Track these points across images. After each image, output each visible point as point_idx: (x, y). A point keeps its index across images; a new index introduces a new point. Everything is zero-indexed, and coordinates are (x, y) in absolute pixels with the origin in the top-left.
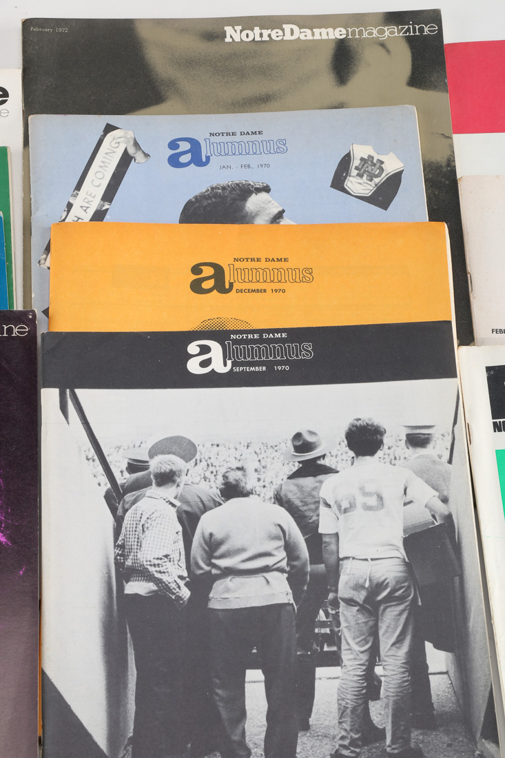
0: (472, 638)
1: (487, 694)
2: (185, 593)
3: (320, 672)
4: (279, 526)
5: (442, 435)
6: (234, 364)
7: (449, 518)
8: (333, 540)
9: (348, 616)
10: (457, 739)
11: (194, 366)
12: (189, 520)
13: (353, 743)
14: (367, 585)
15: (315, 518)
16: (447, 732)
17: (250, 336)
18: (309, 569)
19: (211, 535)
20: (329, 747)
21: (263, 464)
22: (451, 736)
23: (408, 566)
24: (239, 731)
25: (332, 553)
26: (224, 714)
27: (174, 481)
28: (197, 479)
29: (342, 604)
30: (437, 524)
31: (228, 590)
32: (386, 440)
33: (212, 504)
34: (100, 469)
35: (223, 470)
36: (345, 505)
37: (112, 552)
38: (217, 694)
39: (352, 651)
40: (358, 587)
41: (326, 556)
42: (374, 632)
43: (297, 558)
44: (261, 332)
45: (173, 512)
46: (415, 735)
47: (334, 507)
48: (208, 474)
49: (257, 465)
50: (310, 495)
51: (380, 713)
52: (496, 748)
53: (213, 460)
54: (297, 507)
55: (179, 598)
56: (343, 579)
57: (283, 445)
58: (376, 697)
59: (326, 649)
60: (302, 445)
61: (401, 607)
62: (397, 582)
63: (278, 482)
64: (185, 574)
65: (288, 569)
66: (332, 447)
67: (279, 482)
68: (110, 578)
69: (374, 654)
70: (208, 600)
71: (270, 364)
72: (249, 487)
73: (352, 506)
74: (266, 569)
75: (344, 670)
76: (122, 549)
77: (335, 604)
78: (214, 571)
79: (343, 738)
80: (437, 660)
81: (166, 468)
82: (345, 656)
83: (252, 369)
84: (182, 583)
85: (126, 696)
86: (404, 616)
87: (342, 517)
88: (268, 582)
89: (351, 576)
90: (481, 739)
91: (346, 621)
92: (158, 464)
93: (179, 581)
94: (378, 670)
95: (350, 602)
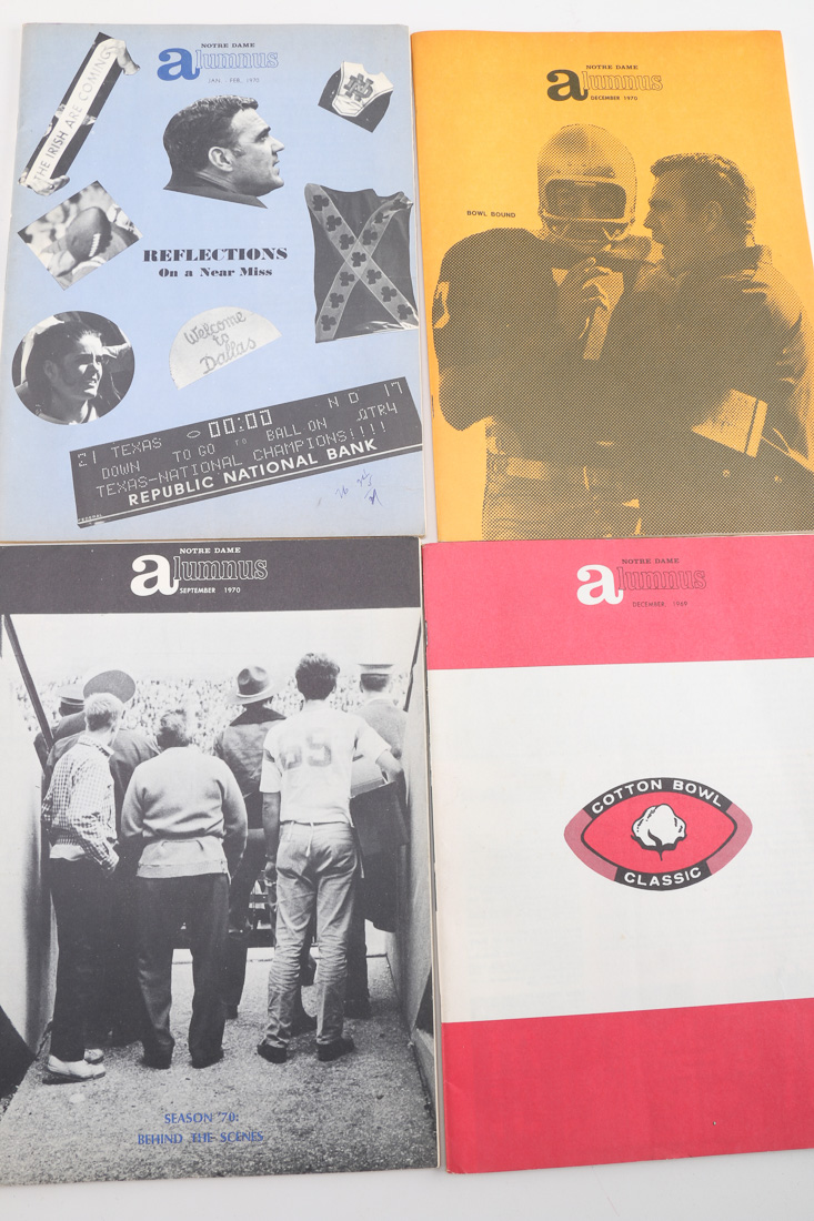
0: (415, 915)
1: (426, 979)
2: (114, 858)
3: (252, 953)
4: (218, 782)
5: (400, 677)
6: (182, 584)
7: (400, 776)
8: (275, 801)
9: (286, 890)
10: (390, 1028)
11: (138, 587)
12: (122, 772)
13: (282, 1033)
14: (308, 854)
15: (256, 774)
16: (380, 1022)
17: (201, 551)
18: (247, 834)
19: (145, 790)
20: (256, 1037)
21: (205, 706)
22: (385, 1026)
23: (354, 832)
24: (163, 1018)
25: (272, 815)
26: (148, 999)
27: (109, 725)
28: (133, 724)
29: (280, 875)
30: (387, 783)
31: (159, 856)
32: (340, 681)
33: (147, 754)
34: (32, 710)
35: (161, 713)
36: (290, 758)
37: (39, 808)
38: (142, 977)
39: (287, 930)
40: (298, 856)
41: (265, 818)
42: (312, 909)
43: (235, 821)
44: (212, 545)
45: (105, 762)
46: (348, 1024)
47: (278, 761)
48: (145, 718)
49: (198, 708)
50: (253, 745)
51: (312, 1000)
52: (430, 1039)
53: (152, 701)
54: (238, 760)
55: (107, 864)
56: (283, 846)
57: (228, 684)
58: (309, 981)
59: (260, 927)
60: (249, 685)
61: (343, 880)
62: (340, 851)
63: (219, 729)
64: (115, 836)
65: (224, 833)
66: (281, 689)
67: (221, 729)
68: (35, 839)
69: (310, 934)
70: (137, 867)
71: (219, 585)
72: (188, 735)
73: (297, 760)
74: (201, 833)
75: (278, 951)
76: (50, 805)
77: (272, 875)
78: (146, 834)
79: (272, 1028)
80: (377, 940)
81: (101, 709)
82: (280, 935)
83: (201, 590)
84: (110, 846)
85: (47, 975)
86: (345, 891)
87: (285, 773)
88: (202, 848)
89: (293, 843)
90: (415, 1029)
91: (283, 895)
92: (93, 704)
93: (107, 844)
94: (314, 952)
95: (288, 873)
